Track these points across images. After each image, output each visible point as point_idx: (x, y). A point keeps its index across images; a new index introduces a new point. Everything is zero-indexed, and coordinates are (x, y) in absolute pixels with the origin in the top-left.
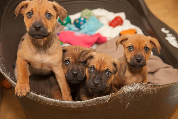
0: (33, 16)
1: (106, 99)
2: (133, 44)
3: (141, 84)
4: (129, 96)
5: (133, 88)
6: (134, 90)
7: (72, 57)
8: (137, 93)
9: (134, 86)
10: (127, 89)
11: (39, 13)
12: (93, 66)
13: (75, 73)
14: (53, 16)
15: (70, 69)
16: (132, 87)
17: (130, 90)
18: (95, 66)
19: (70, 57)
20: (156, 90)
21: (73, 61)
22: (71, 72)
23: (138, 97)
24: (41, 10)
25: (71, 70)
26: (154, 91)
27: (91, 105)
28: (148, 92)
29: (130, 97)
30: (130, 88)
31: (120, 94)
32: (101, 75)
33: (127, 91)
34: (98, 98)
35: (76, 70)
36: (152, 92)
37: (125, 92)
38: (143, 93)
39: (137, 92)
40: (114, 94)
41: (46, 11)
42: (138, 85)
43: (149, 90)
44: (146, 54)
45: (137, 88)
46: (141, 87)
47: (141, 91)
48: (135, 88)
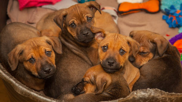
0: (108, 51)
3: (156, 90)
5: (145, 93)
6: (147, 96)
8: (151, 100)
10: (139, 94)
11: (114, 49)
13: (85, 33)
14: (126, 52)
15: (79, 30)
16: (145, 92)
17: (142, 95)
20: (174, 99)
21: (78, 22)
22: (81, 33)
24: (116, 47)
26: (172, 99)
28: (164, 100)
30: (143, 94)
31: (129, 99)
33: (138, 96)
35: (85, 30)
36: (169, 101)
37: (135, 98)
38: (158, 100)
39: (151, 98)
40: (122, 100)
41: (121, 47)
42: (152, 91)
43: (165, 98)
45: (150, 94)
46: (156, 93)
47: (156, 98)
48: (149, 94)
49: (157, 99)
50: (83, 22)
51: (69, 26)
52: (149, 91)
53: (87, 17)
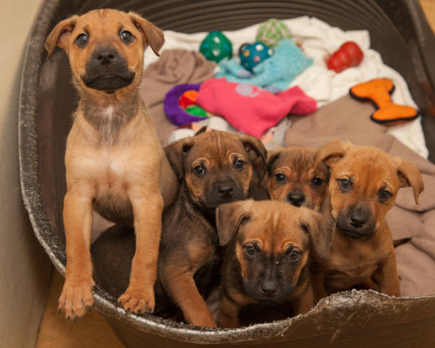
1: (279, 329)
2: (353, 175)
3: (370, 292)
4: (338, 316)
5: (349, 299)
6: (353, 305)
7: (209, 157)
8: (359, 310)
9: (352, 294)
10: (334, 302)
12: (255, 245)
13: (225, 188)
14: (135, 37)
15: (212, 182)
16: (347, 297)
17: (341, 303)
18: (258, 244)
19: (205, 159)
20: (408, 306)
21: (213, 164)
22: (214, 188)
23: (362, 318)
25: (214, 184)
26: (403, 306)
27: (241, 340)
28: (387, 309)
29: (341, 318)
30: (343, 300)
32: (277, 265)
33: (334, 305)
34: (258, 325)
35: (225, 181)
36: (398, 311)
37: (328, 309)
38: (375, 311)
39: (359, 308)
41: (118, 25)
42: (362, 294)
43: (390, 305)
44: (379, 205)
45: (359, 300)
46: (370, 298)
47: (370, 306)
48: (355, 300)
49: (374, 308)
50: (225, 165)
51: (192, 171)
52: (355, 294)
53: (236, 158)
